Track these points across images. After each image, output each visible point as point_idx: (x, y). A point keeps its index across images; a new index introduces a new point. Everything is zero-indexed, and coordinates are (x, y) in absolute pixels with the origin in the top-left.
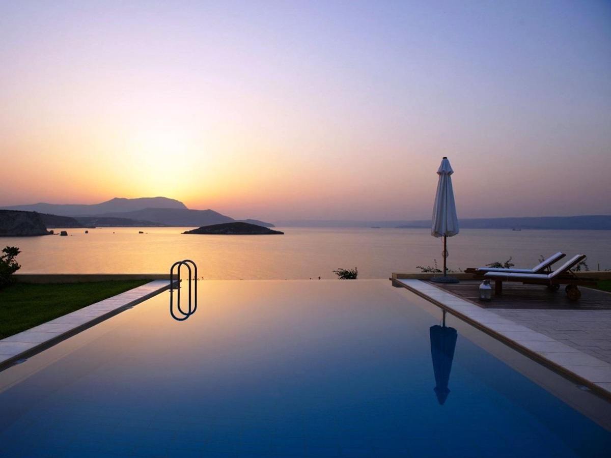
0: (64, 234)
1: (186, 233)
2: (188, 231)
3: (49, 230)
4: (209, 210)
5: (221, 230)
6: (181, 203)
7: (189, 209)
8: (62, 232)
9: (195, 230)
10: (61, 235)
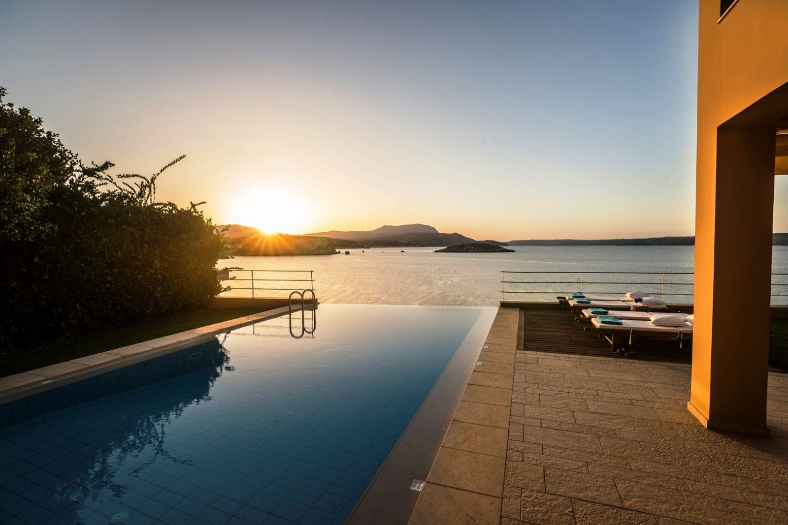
0: (347, 253)
1: (436, 251)
2: (438, 250)
3: (337, 250)
4: (455, 234)
5: (464, 249)
6: (434, 228)
7: (440, 232)
8: (346, 252)
9: (443, 249)
10: (346, 254)
